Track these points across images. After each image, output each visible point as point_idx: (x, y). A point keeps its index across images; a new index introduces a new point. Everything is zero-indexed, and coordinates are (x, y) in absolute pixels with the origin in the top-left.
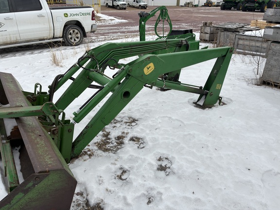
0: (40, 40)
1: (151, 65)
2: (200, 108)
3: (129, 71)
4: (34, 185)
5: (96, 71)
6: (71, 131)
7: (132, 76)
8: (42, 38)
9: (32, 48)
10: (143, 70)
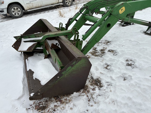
0: (52, 5)
1: (124, 8)
2: (148, 35)
3: (112, 12)
4: (75, 63)
5: (89, 15)
6: (81, 44)
7: (113, 15)
8: (53, 3)
9: (48, 9)
10: (119, 11)
